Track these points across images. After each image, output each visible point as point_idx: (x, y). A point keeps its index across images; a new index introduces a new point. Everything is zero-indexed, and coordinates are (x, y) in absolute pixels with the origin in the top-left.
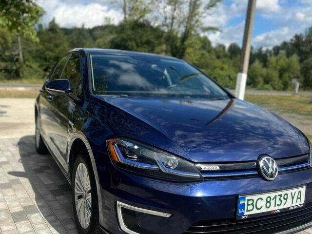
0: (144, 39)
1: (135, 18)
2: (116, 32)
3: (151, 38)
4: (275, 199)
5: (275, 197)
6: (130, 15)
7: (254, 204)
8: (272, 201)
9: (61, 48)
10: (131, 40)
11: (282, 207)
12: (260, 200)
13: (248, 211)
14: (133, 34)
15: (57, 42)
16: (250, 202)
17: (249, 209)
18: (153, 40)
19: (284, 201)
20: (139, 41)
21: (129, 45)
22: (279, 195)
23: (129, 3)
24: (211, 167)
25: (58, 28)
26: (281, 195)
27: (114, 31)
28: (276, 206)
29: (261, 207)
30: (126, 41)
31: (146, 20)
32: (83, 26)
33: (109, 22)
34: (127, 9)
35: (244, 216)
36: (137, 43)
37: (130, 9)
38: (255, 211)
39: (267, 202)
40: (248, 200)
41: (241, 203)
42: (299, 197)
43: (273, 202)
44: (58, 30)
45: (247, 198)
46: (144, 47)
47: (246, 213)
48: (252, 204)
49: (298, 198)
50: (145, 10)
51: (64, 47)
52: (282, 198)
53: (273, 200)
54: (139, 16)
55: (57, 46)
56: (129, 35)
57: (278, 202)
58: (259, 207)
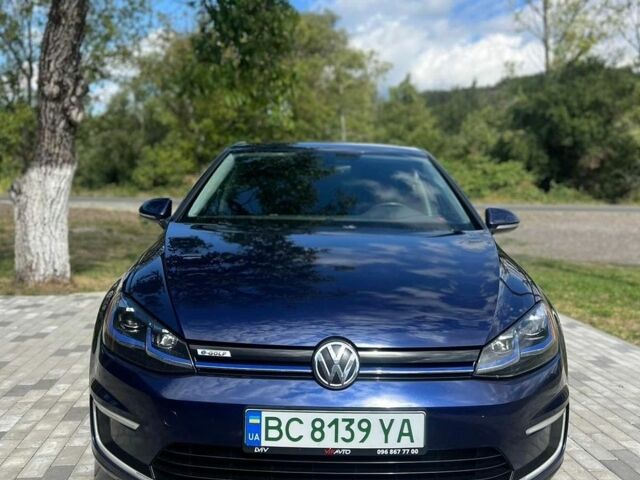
0: (588, 99)
1: (569, 56)
2: (525, 91)
3: (604, 95)
4: (334, 426)
5: (335, 422)
6: (556, 52)
7: (283, 428)
8: (325, 429)
9: (418, 130)
10: (556, 103)
11: (356, 444)
12: (295, 422)
13: (267, 439)
14: (562, 91)
15: (412, 119)
16: (273, 423)
17: (270, 436)
18: (608, 100)
19: (359, 435)
20: (575, 104)
21: (552, 115)
22: (344, 420)
23: (556, 27)
24: (213, 351)
25: (415, 92)
26: (351, 421)
27: (520, 88)
28: (340, 439)
29: (300, 437)
30: (546, 106)
31: (595, 59)
32: (474, 83)
33: (512, 71)
34: (551, 41)
35: (260, 447)
36: (569, 109)
37: (558, 38)
38: (285, 443)
39: (315, 429)
40: (268, 419)
41: (251, 421)
42: (406, 431)
43: (329, 432)
44: (415, 98)
45: (265, 414)
46: (589, 117)
47: (264, 443)
48: (278, 428)
49: (401, 434)
50: (590, 35)
51: (425, 129)
52: (354, 427)
53: (330, 426)
54: (577, 51)
55: (410, 128)
56: (554, 94)
57: (344, 433)
58: (292, 435)
